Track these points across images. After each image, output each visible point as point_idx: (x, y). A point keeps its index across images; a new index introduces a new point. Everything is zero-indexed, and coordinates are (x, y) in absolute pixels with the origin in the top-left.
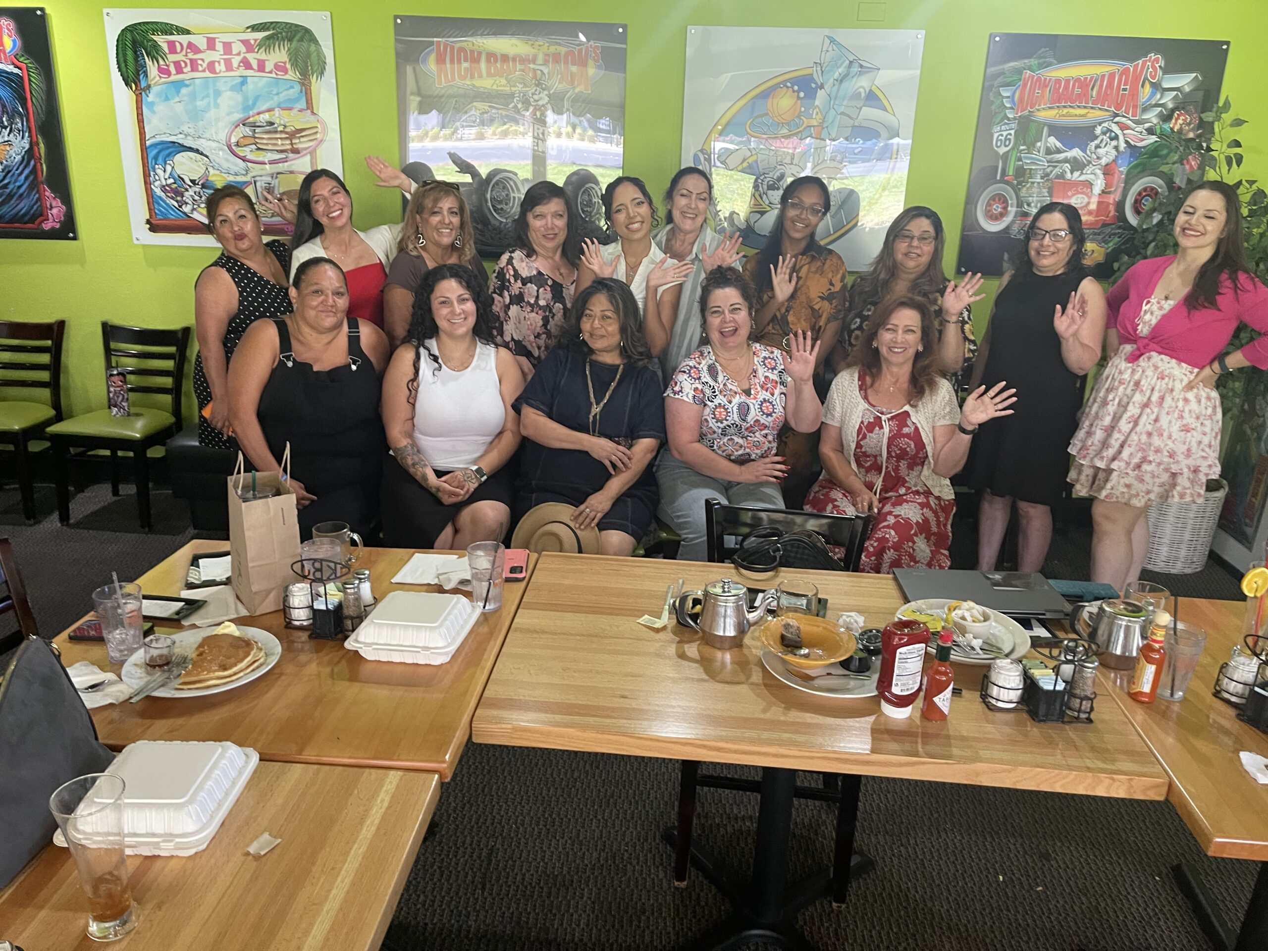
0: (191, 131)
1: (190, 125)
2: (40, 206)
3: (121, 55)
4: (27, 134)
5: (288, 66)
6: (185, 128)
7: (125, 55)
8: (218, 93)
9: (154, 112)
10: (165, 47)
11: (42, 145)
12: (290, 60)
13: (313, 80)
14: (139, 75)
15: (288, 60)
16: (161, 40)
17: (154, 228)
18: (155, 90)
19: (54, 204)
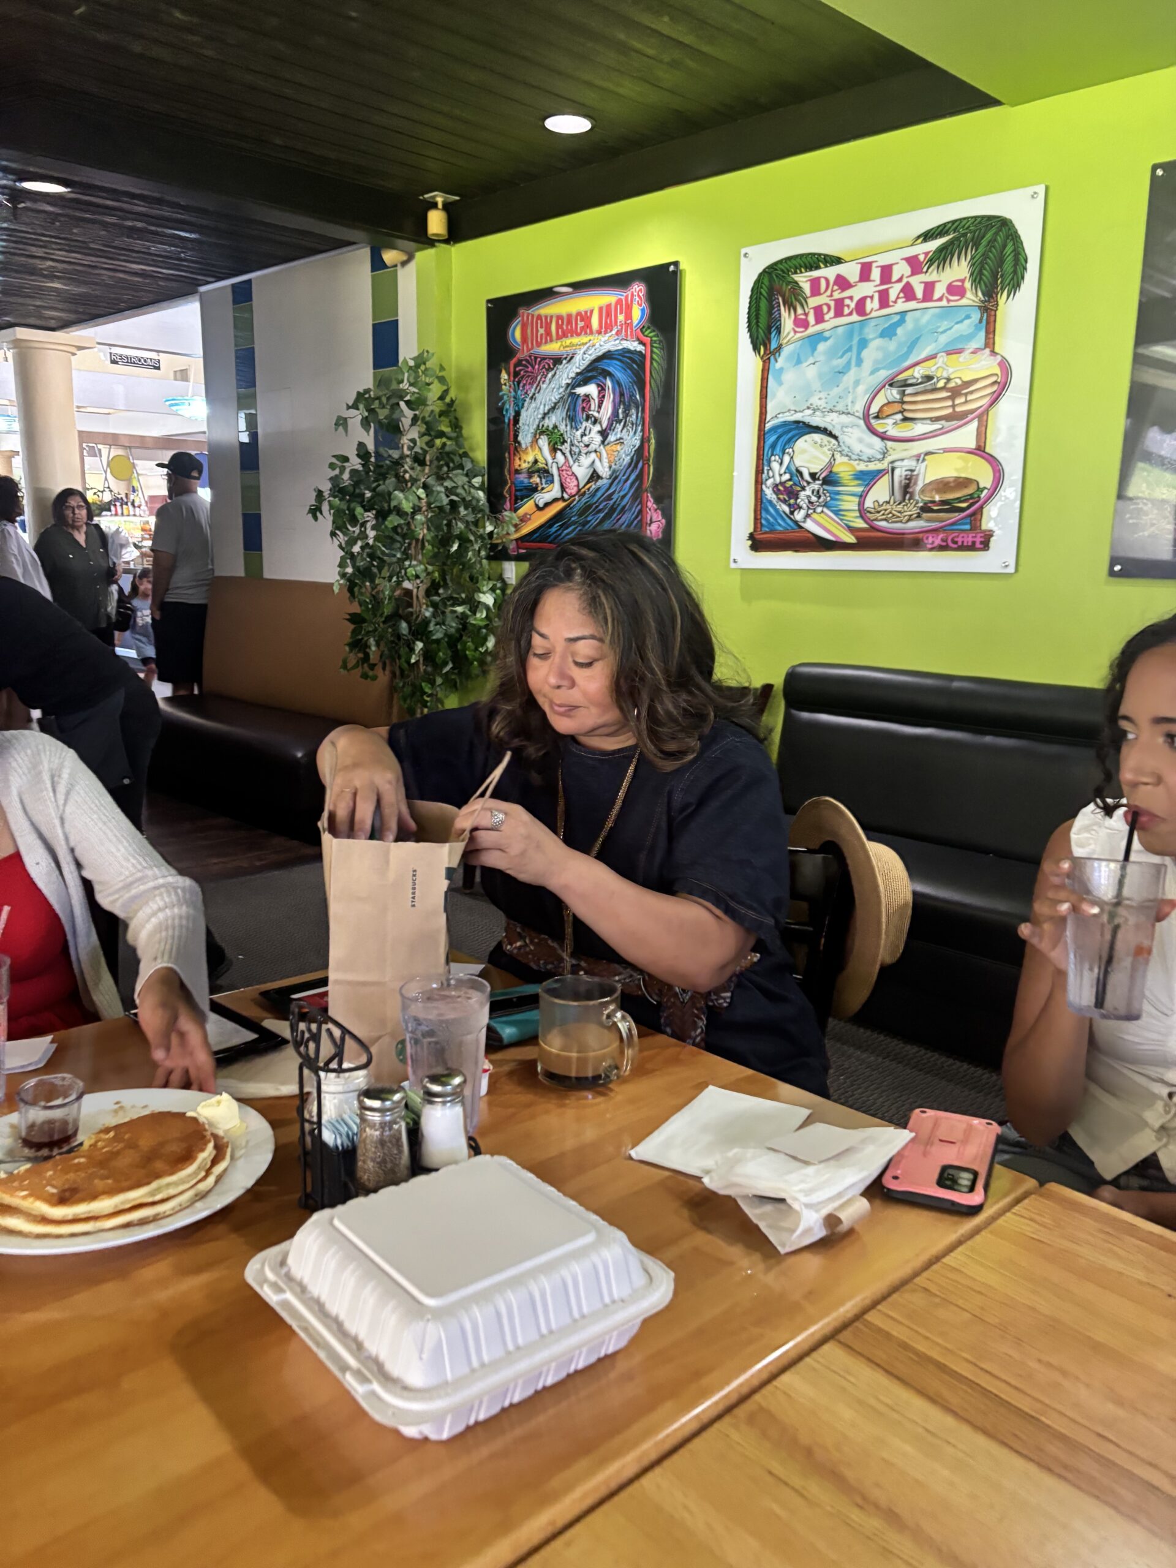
0: (822, 404)
1: (822, 395)
2: (641, 520)
3: (753, 309)
4: (640, 428)
5: (968, 285)
6: (815, 401)
7: (758, 309)
8: (863, 344)
9: (780, 383)
10: (806, 287)
11: (653, 441)
12: (972, 274)
13: (1002, 299)
14: (770, 333)
15: (968, 276)
16: (803, 279)
17: (758, 544)
18: (786, 351)
19: (654, 519)
